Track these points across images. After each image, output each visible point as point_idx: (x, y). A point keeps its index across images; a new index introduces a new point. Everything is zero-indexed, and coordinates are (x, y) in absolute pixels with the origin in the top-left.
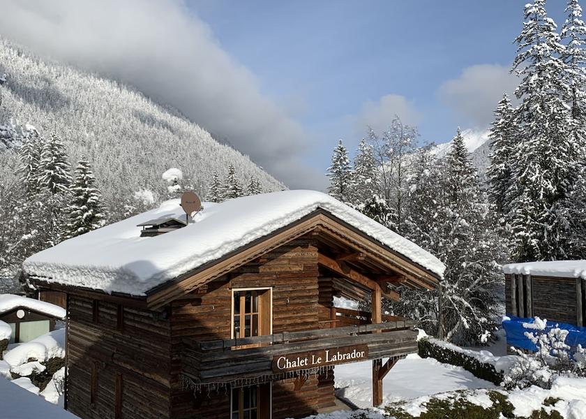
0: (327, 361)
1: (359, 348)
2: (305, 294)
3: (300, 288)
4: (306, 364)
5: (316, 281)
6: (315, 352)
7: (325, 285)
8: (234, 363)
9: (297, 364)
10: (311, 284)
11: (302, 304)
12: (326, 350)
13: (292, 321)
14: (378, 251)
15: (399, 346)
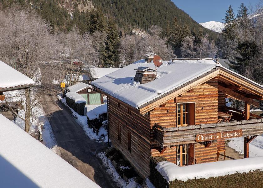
0: (222, 137)
1: (237, 131)
2: (212, 105)
3: (209, 102)
4: (211, 138)
5: (217, 98)
6: (216, 133)
7: (221, 95)
8: (178, 137)
9: (207, 138)
10: (214, 100)
11: (210, 109)
12: (221, 132)
13: (205, 117)
14: (250, 86)
15: (258, 130)
